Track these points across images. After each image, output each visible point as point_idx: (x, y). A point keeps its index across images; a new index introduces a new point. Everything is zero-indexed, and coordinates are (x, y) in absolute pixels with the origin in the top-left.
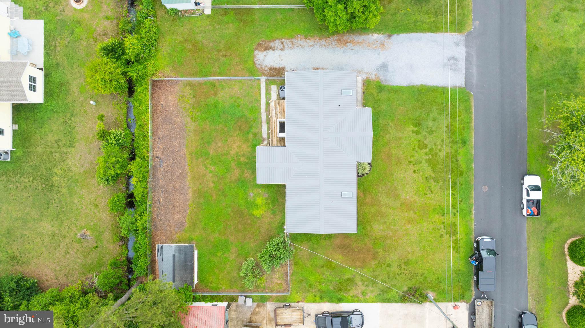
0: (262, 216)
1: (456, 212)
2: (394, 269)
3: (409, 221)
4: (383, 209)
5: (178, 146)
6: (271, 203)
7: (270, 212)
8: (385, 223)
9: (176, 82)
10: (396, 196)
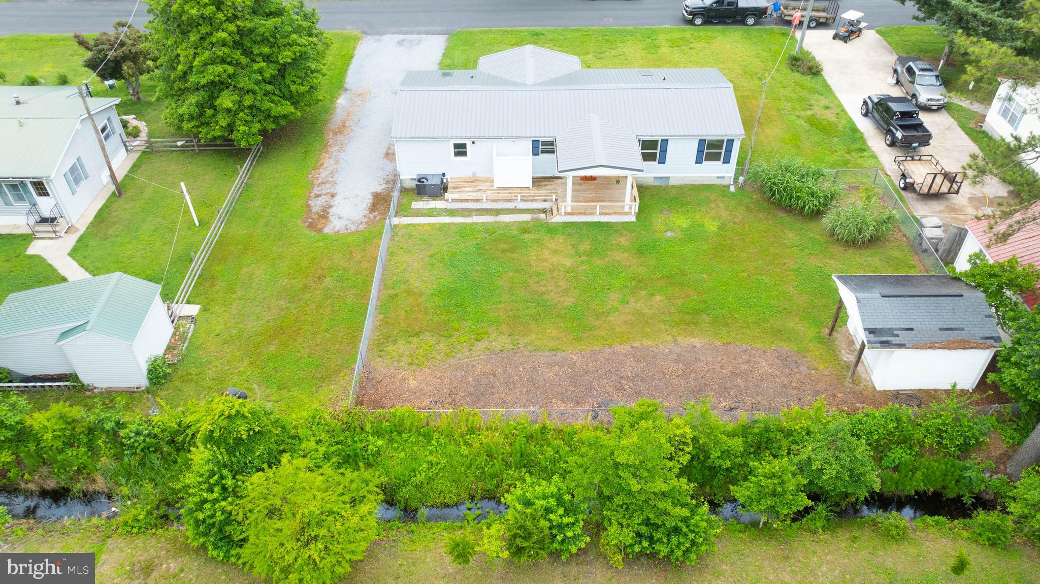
5: (557, 367)
9: (368, 370)
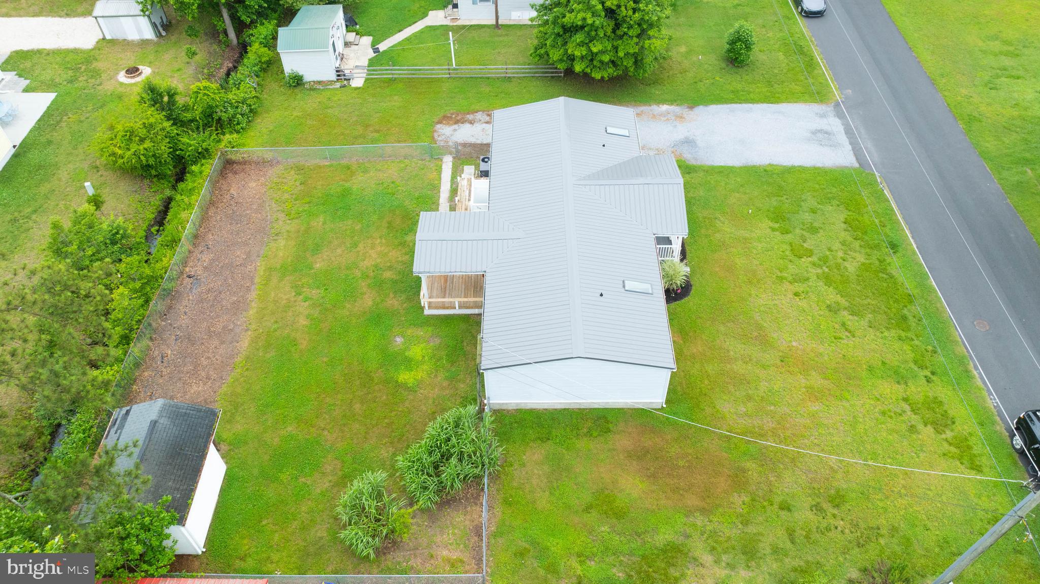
0: (420, 383)
1: (929, 374)
2: (804, 516)
3: (813, 394)
4: (739, 367)
5: (245, 257)
6: (447, 355)
7: (442, 375)
8: (749, 398)
9: (272, 165)
10: (763, 340)
